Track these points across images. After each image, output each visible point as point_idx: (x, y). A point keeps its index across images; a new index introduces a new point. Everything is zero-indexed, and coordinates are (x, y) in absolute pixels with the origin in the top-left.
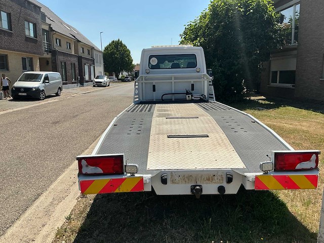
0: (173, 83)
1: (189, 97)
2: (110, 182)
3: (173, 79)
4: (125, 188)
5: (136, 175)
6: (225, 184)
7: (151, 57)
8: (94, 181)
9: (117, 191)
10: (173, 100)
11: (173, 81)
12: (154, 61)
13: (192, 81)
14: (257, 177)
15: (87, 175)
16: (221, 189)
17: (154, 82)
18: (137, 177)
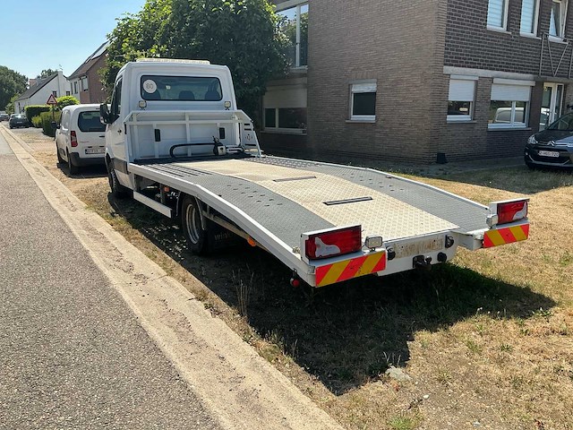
0: (188, 126)
1: (222, 149)
2: (351, 263)
3: (187, 118)
4: (365, 270)
5: (377, 250)
6: (444, 251)
7: (144, 78)
8: (331, 265)
9: (357, 275)
10: (190, 155)
11: (187, 122)
12: (151, 87)
13: (219, 123)
14: (485, 233)
15: (321, 258)
16: (442, 257)
17: (155, 124)
18: (379, 253)
